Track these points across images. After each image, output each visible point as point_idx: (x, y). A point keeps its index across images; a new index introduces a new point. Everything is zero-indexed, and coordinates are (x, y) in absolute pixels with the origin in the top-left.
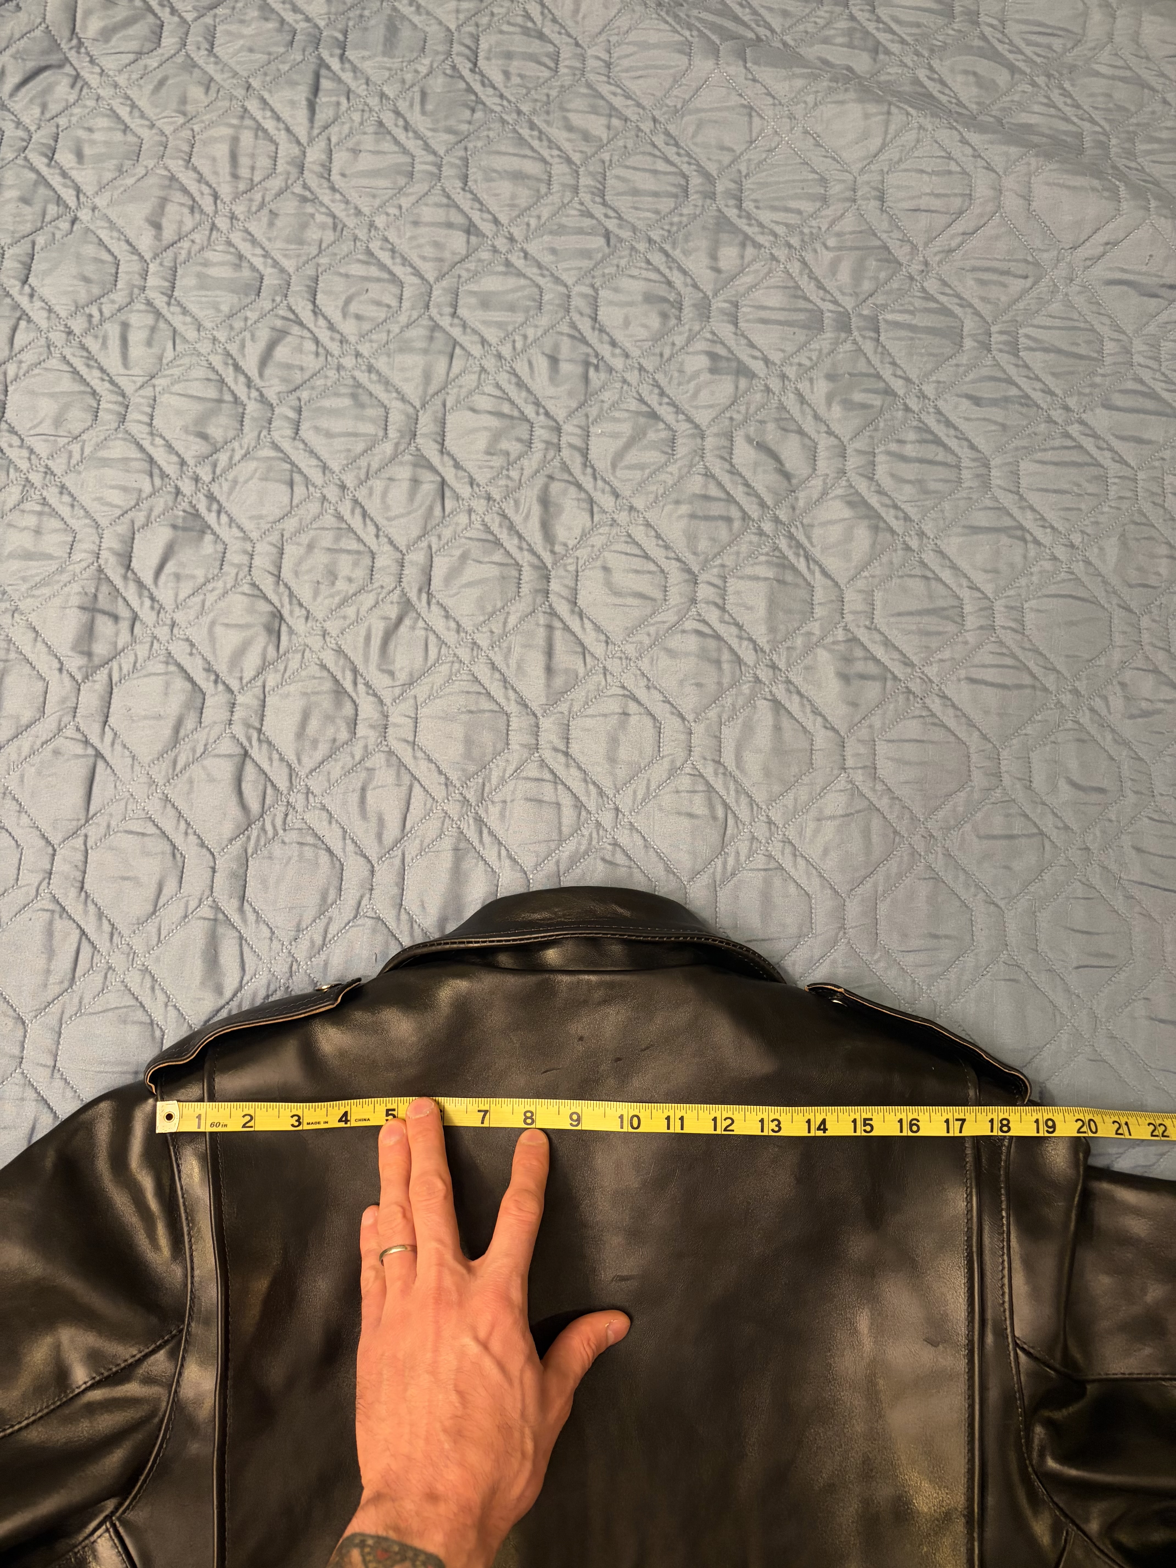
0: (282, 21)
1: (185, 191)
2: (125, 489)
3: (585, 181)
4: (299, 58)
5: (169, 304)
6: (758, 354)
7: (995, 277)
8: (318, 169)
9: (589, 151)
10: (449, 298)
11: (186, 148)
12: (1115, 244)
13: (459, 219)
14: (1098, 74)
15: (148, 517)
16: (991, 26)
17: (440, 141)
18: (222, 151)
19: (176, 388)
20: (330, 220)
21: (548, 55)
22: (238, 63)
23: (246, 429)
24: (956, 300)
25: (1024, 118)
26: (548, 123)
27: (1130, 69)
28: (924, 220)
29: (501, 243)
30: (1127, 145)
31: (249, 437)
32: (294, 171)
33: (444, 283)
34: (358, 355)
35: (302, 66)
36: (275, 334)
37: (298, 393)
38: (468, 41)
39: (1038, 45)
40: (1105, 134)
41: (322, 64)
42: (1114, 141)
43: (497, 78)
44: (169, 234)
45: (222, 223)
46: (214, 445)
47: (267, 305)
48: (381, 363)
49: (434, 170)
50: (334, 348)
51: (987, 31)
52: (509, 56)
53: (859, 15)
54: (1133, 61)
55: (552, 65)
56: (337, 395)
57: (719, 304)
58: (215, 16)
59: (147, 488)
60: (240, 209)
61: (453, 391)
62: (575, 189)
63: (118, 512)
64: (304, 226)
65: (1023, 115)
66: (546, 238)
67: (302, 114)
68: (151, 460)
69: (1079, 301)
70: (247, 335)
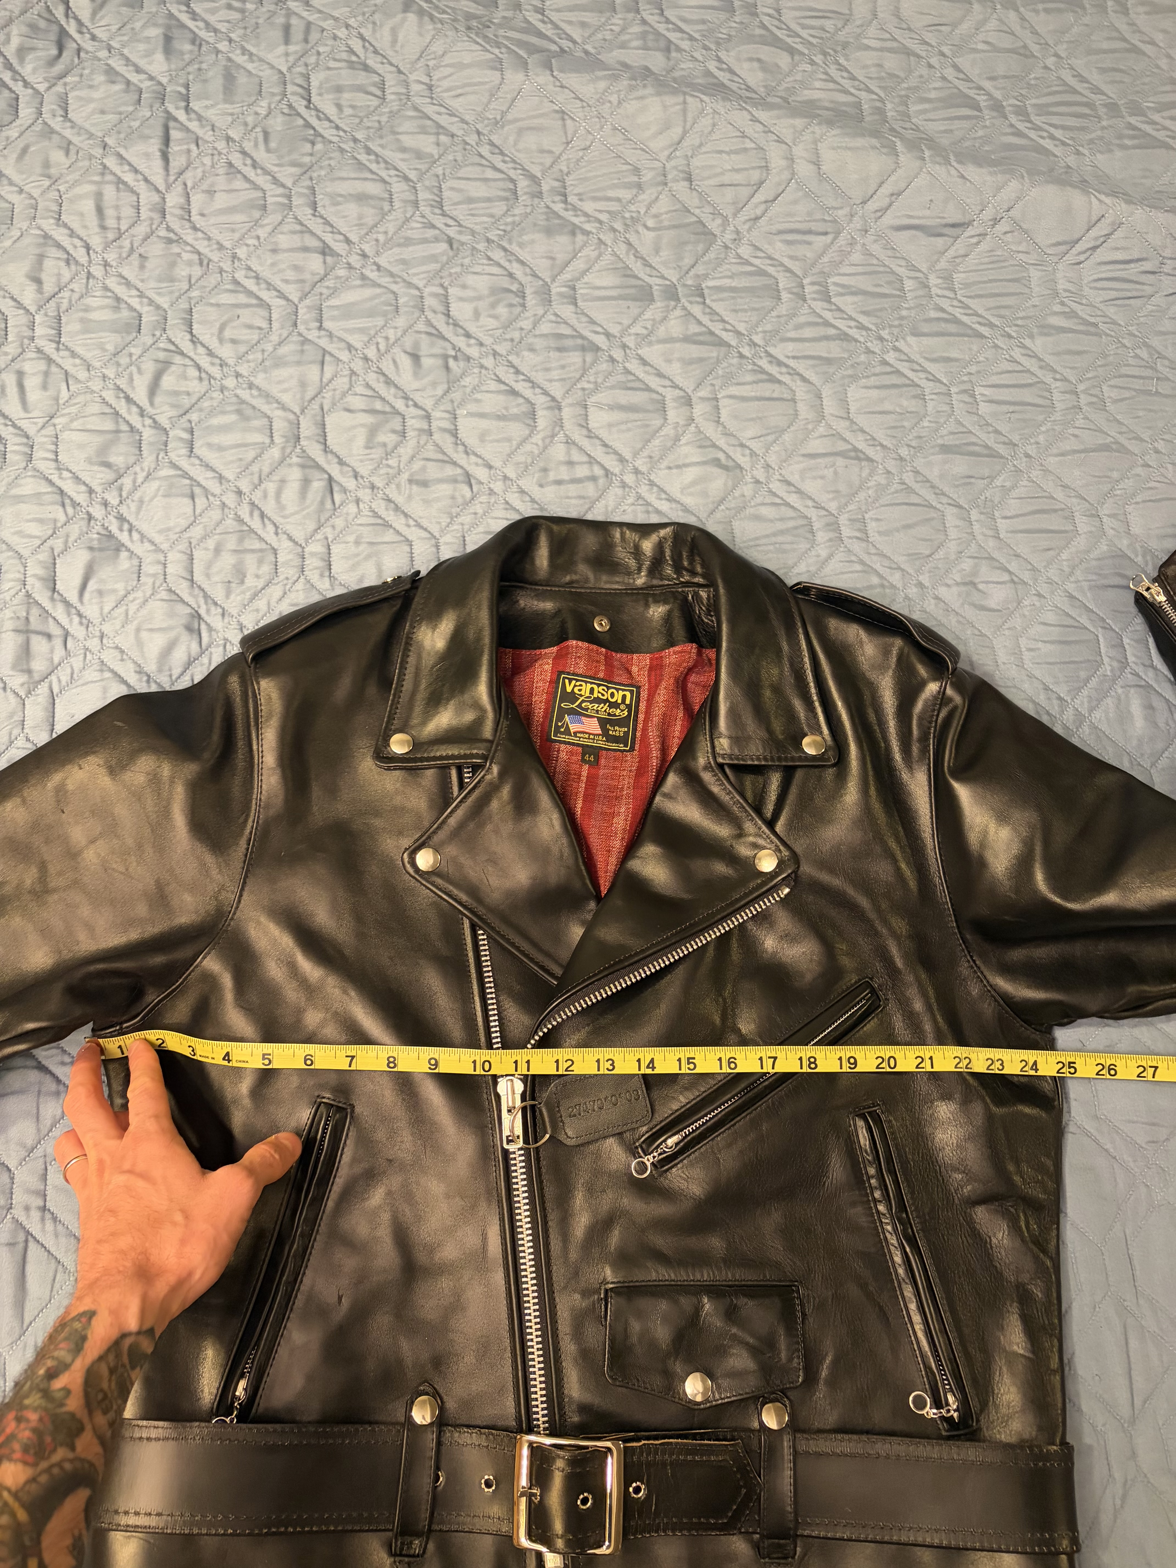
0: (128, 83)
1: (59, 246)
2: (41, 521)
3: (423, 195)
4: (148, 114)
5: (58, 349)
6: (599, 329)
7: (798, 237)
8: (179, 212)
9: (423, 167)
10: (314, 314)
11: (56, 208)
12: (899, 194)
13: (314, 243)
14: (868, 48)
15: (66, 542)
16: (769, 15)
17: (286, 175)
18: (88, 206)
19: (75, 425)
20: (196, 257)
21: (375, 84)
22: (93, 125)
23: (145, 453)
24: (769, 262)
25: (808, 95)
26: (382, 146)
27: (895, 40)
28: (729, 193)
29: (355, 260)
30: (902, 108)
31: (148, 460)
32: (156, 216)
33: (307, 302)
34: (238, 375)
35: (151, 121)
36: (160, 366)
37: (187, 417)
38: (300, 81)
39: (813, 28)
40: (881, 100)
41: (170, 117)
42: (889, 106)
43: (331, 110)
44: (49, 287)
45: (97, 271)
46: (117, 471)
47: (149, 341)
48: (260, 380)
49: (285, 201)
50: (215, 371)
51: (766, 20)
52: (339, 89)
53: (650, 19)
54: (897, 33)
55: (379, 93)
56: (224, 413)
57: (557, 288)
58: (65, 84)
59: (62, 518)
60: (111, 257)
61: (328, 395)
62: (416, 204)
63: (39, 542)
64: (173, 265)
65: (806, 92)
66: (396, 250)
67: (157, 163)
68: (61, 492)
69: (876, 249)
70: (133, 369)
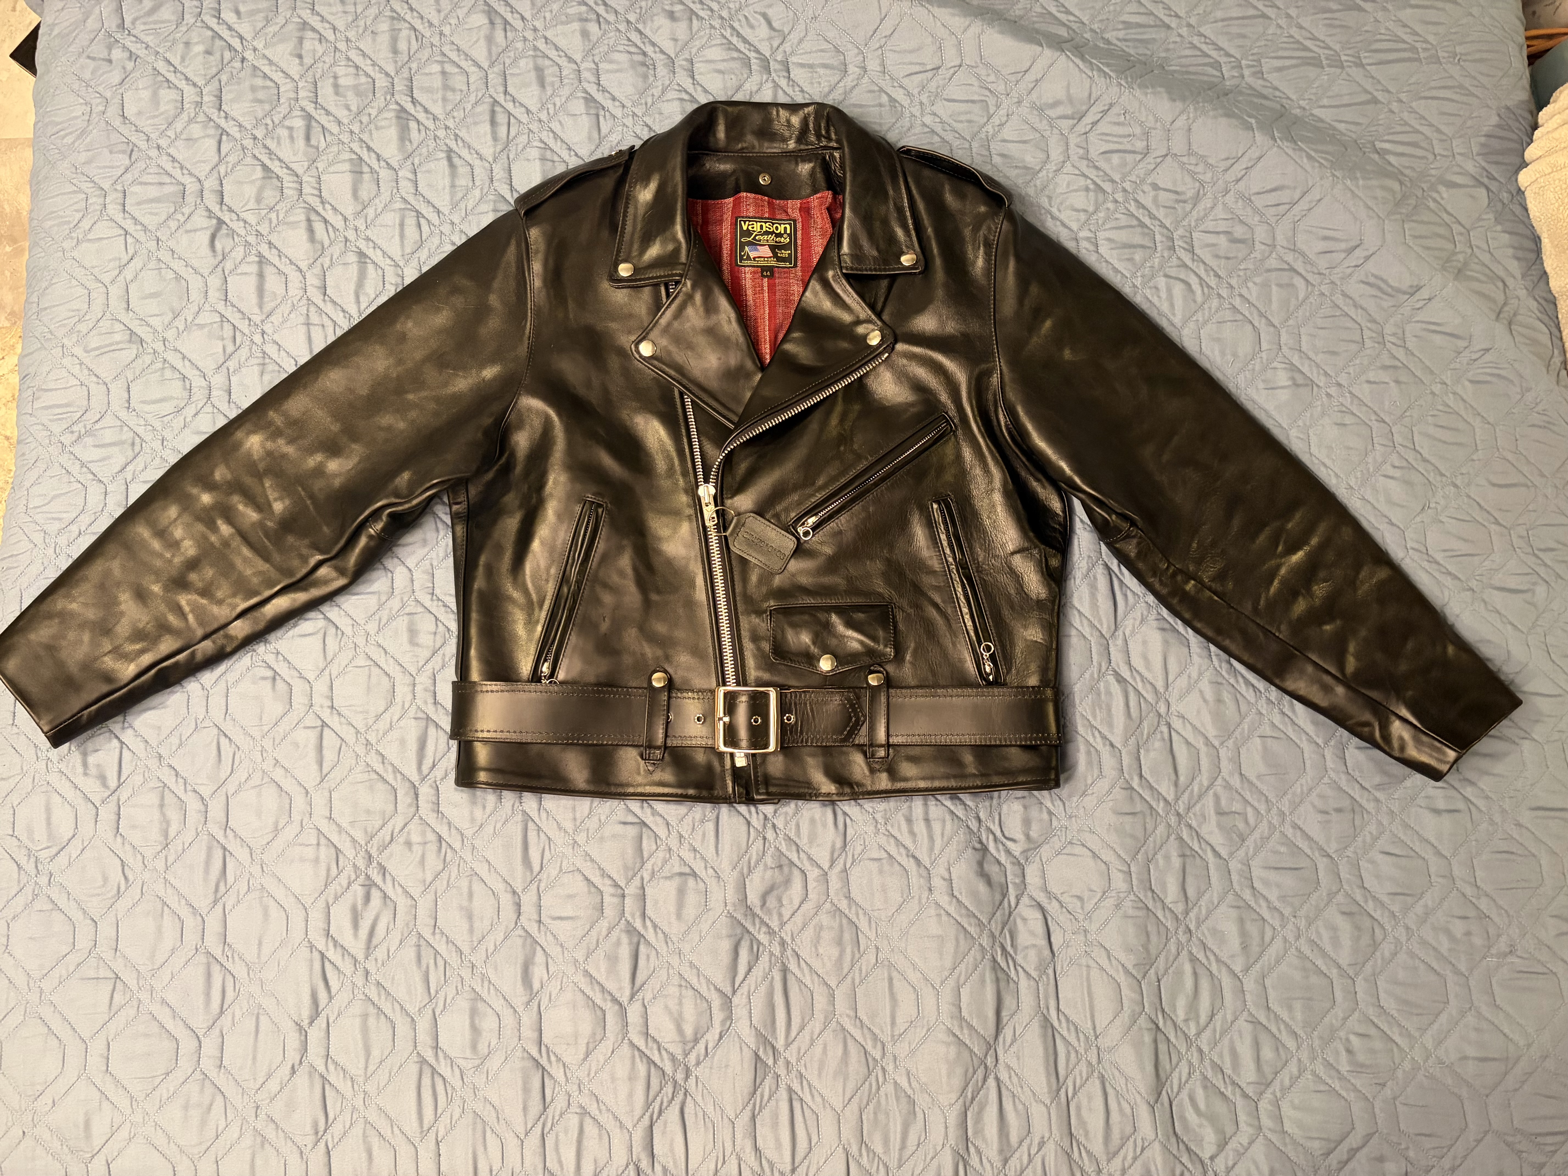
1: (313, 30)
5: (316, 109)
10: (500, 80)
19: (331, 169)
23: (382, 189)
31: (385, 196)
33: (496, 69)
34: (447, 128)
44: (308, 61)
45: (342, 46)
48: (463, 133)
50: (430, 124)
57: (680, 62)
60: (351, 34)
61: (513, 148)
70: (372, 126)
